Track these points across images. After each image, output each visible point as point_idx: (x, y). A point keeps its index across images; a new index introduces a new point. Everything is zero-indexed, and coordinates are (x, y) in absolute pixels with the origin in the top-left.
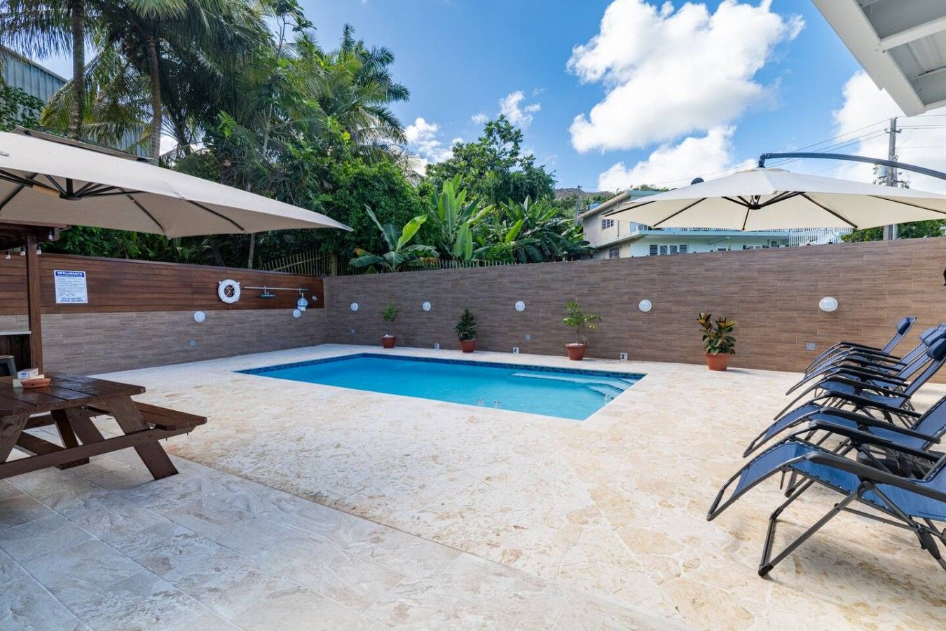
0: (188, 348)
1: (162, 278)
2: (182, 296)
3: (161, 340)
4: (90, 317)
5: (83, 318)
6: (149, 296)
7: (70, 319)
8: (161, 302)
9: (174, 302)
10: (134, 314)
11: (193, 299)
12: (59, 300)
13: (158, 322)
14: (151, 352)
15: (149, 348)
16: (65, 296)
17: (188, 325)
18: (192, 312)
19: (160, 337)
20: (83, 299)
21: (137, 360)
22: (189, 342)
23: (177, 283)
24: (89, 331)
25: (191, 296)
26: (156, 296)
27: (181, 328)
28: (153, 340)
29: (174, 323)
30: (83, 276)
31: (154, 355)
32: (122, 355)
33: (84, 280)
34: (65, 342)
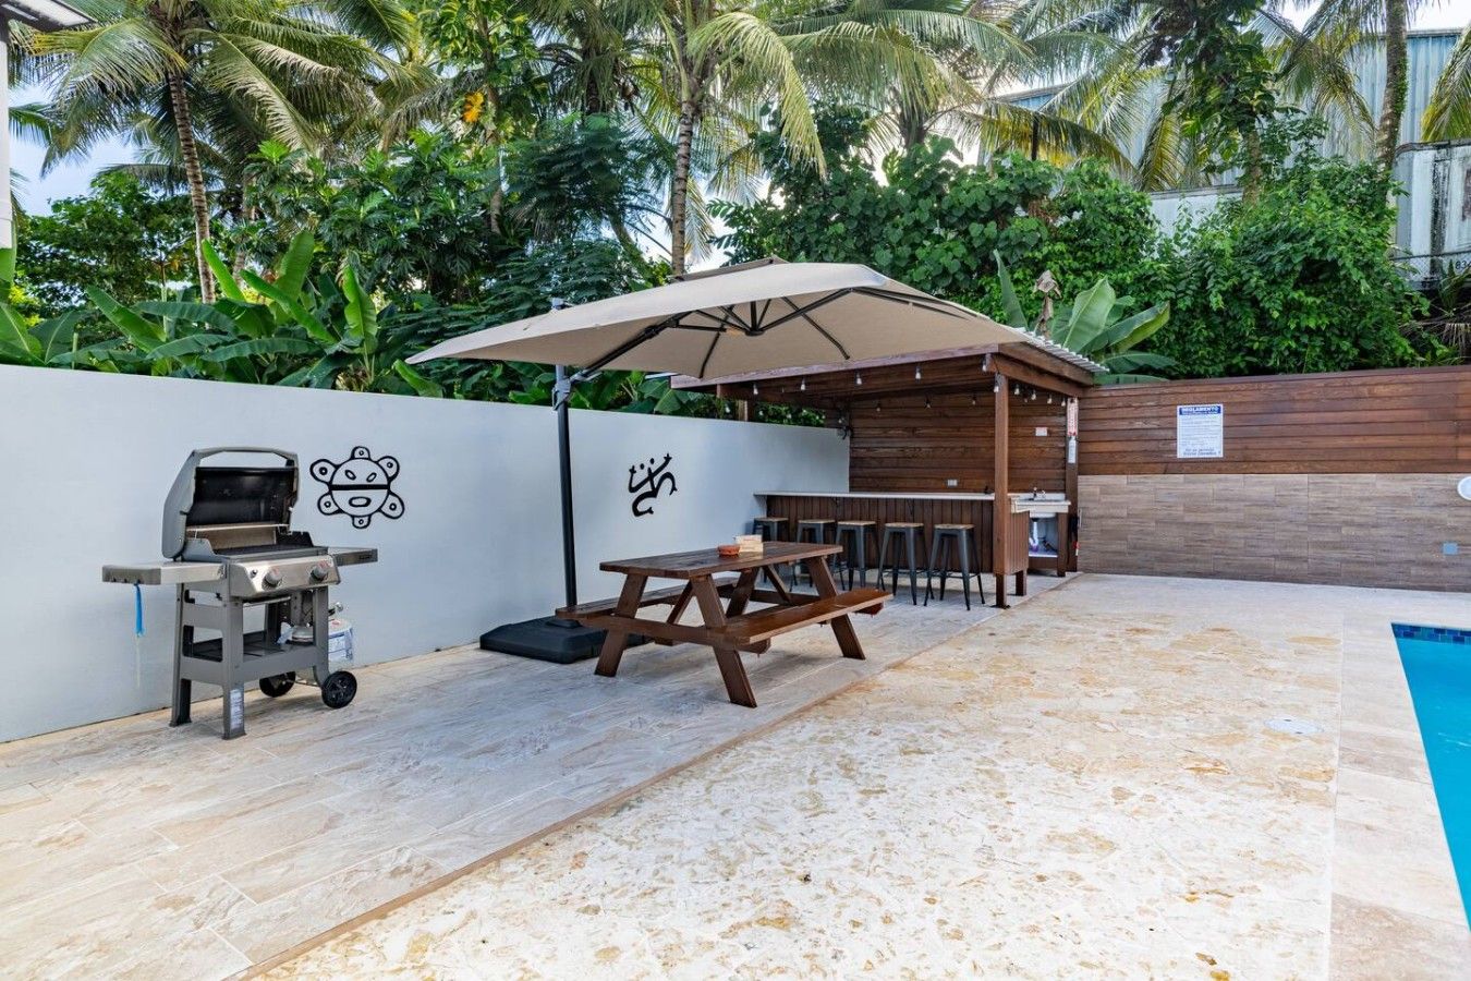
0: (1434, 557)
1: (1376, 403)
2: (1431, 440)
3: (1361, 533)
4: (1226, 480)
5: (1214, 482)
6: (1341, 442)
7: (1194, 482)
8: (1369, 455)
9: (1404, 454)
10: (1304, 478)
11: (1457, 447)
12: (1181, 454)
13: (1359, 494)
14: (1336, 554)
15: (1335, 546)
16: (1190, 447)
17: (1440, 506)
18: (1452, 477)
19: (1360, 525)
20: (1217, 451)
21: (1305, 566)
22: (1440, 544)
23: (1418, 412)
24: (1222, 505)
25: (1450, 440)
26: (1357, 441)
27: (1417, 513)
28: (1344, 531)
29: (1401, 500)
30: (1219, 412)
31: (1344, 561)
32: (1277, 551)
33: (1218, 419)
34: (1187, 519)
